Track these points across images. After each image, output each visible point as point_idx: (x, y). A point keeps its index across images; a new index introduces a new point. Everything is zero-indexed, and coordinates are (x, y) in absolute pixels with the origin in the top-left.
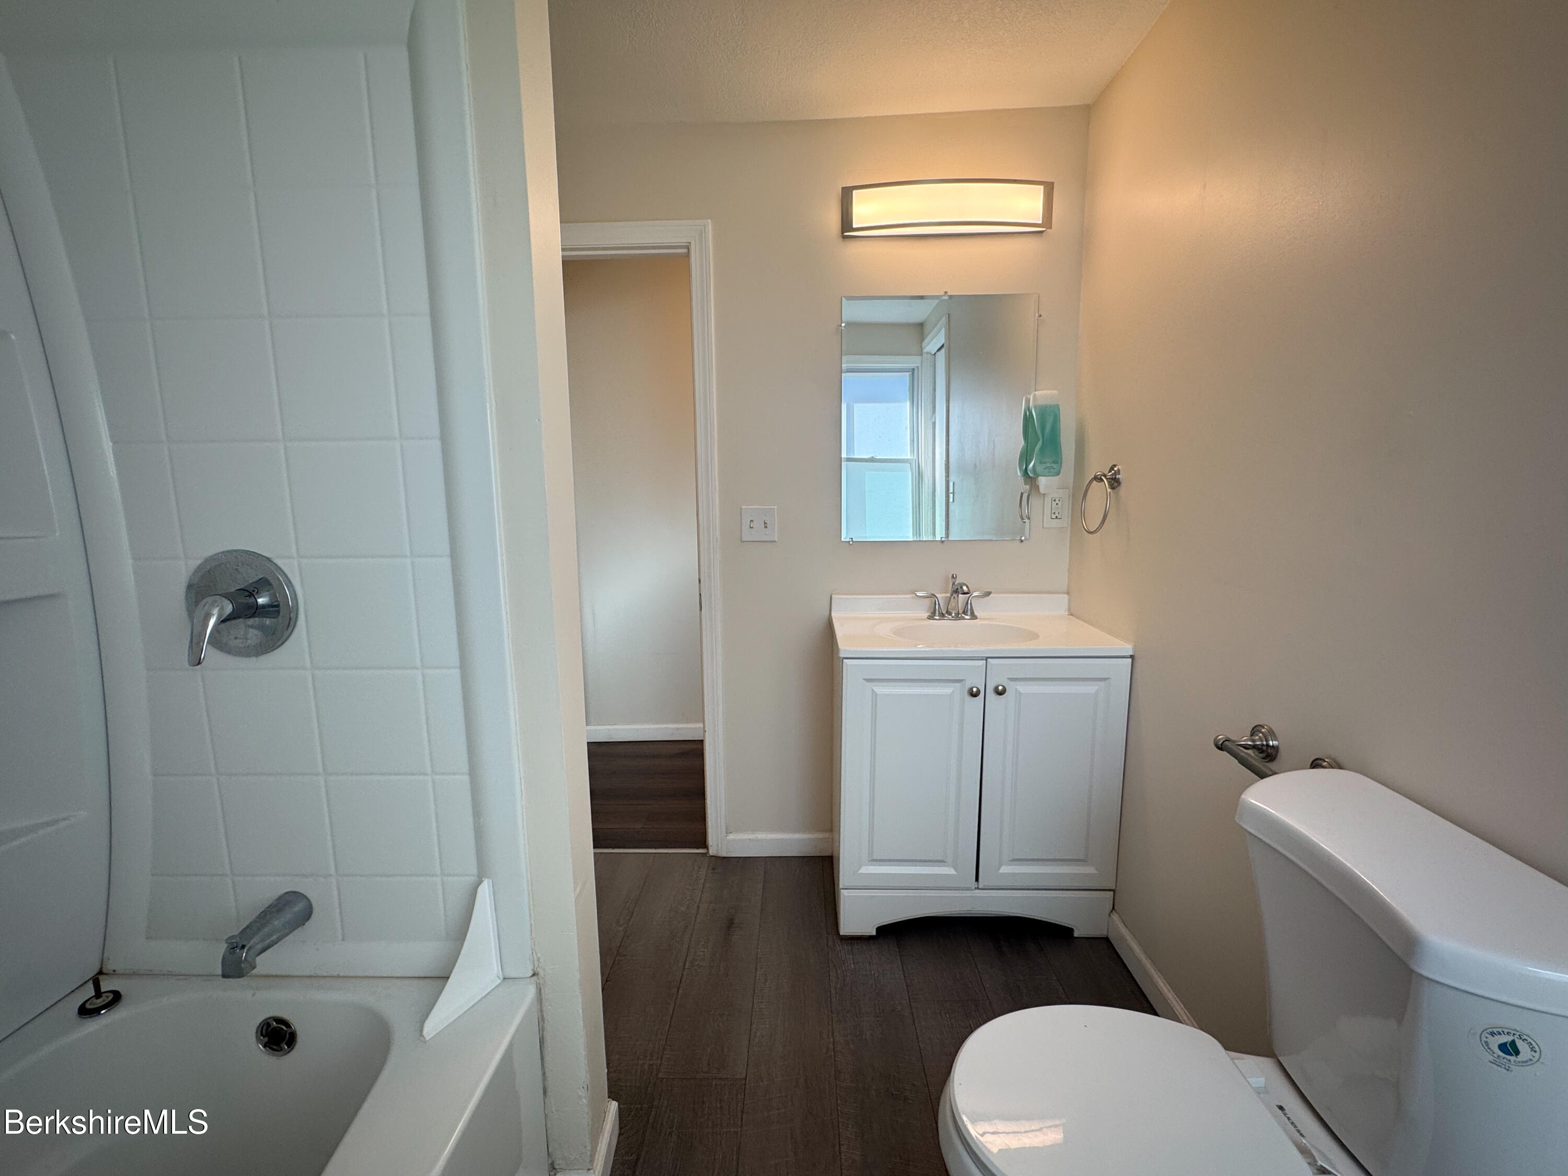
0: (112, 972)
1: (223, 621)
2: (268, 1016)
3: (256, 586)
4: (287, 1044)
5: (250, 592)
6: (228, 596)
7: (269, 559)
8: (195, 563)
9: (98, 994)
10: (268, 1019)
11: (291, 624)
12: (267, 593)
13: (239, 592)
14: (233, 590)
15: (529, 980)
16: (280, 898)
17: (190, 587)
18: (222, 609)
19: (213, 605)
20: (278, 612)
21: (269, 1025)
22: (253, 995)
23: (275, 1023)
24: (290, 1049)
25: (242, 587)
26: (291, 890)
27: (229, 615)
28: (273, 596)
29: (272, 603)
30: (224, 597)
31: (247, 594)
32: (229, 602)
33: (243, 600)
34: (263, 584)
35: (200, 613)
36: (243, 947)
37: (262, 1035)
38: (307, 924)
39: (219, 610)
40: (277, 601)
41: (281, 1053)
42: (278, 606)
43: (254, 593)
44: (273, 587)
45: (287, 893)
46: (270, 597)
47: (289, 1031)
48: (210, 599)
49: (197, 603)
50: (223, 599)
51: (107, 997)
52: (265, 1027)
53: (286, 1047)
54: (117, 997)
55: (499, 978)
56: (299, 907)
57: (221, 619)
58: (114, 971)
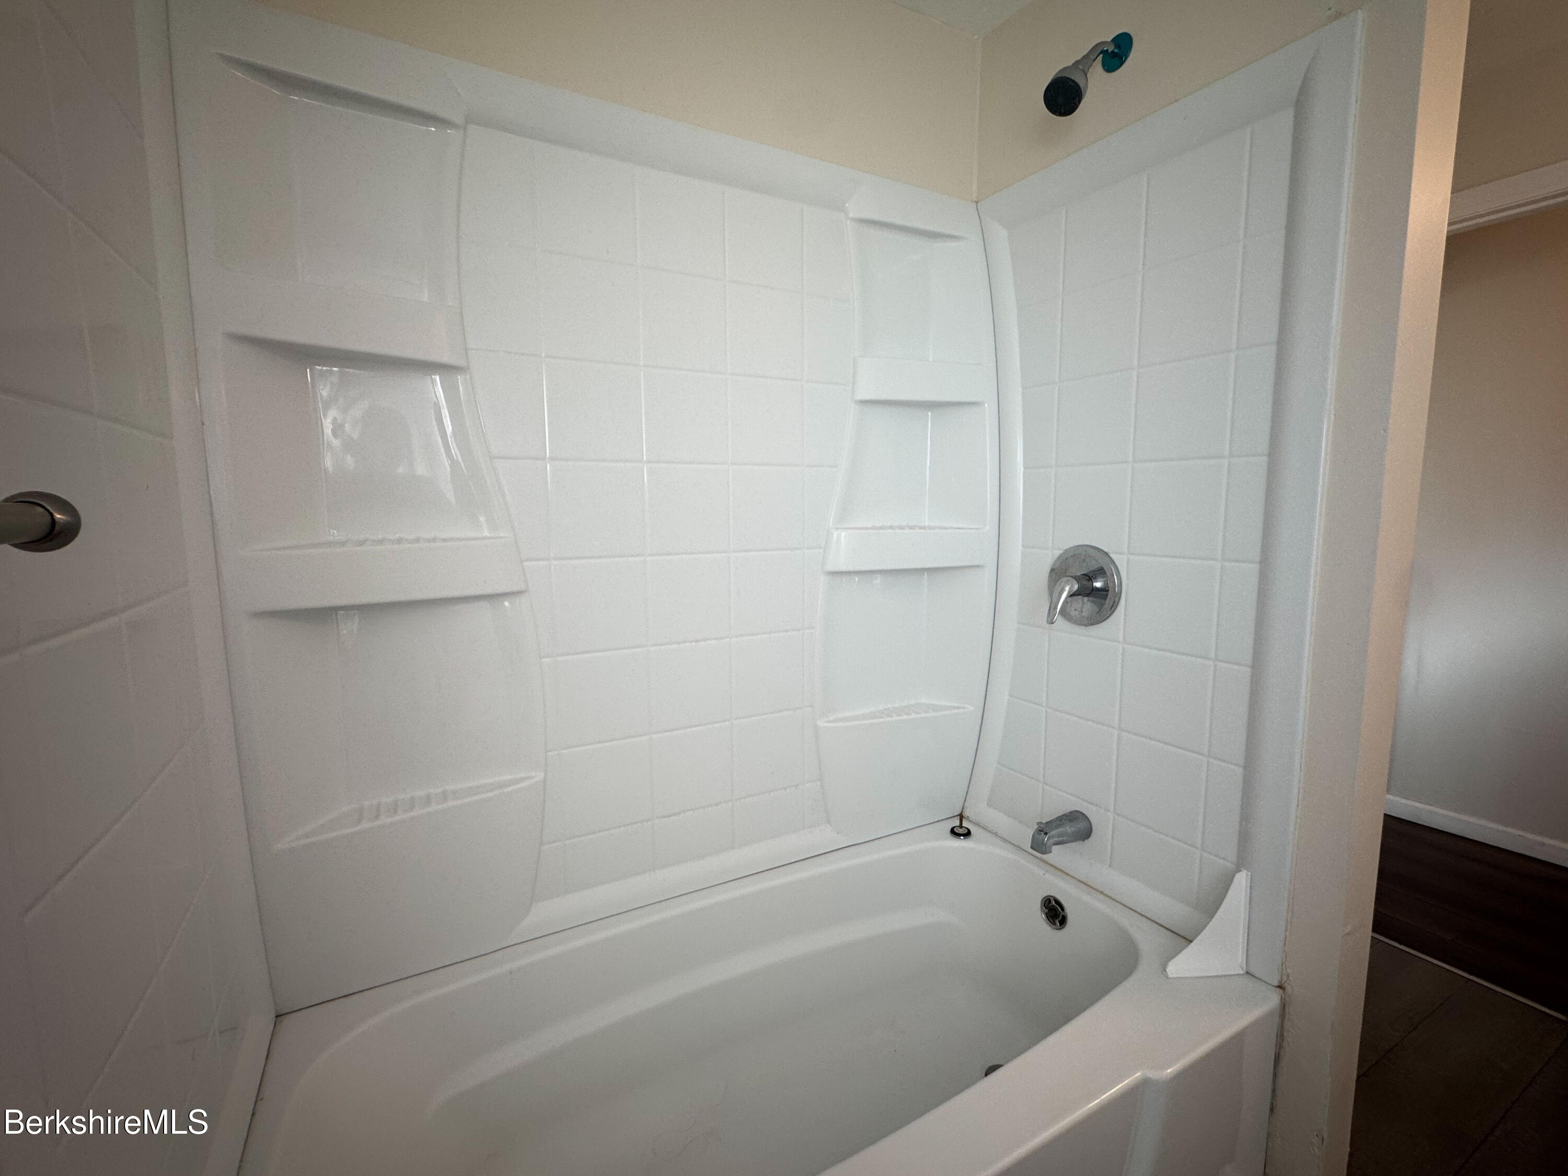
0: (966, 817)
1: (1072, 595)
2: (1053, 895)
3: (1094, 573)
4: (1059, 922)
5: (1090, 577)
6: (1077, 579)
7: (1107, 554)
8: (1058, 553)
9: (961, 826)
10: (1051, 896)
11: (1114, 607)
12: (1102, 579)
13: (1085, 576)
14: (1079, 574)
15: (1273, 988)
16: (1071, 812)
17: (1052, 570)
18: (1072, 587)
19: (1067, 582)
20: (1107, 595)
21: (1050, 901)
22: (1044, 874)
23: (1054, 903)
24: (1061, 927)
25: (1085, 572)
26: (1081, 811)
27: (1075, 592)
28: (1106, 583)
29: (1105, 588)
30: (1075, 578)
31: (1088, 578)
32: (1076, 582)
33: (1085, 582)
34: (1100, 572)
35: (1058, 588)
36: (1046, 834)
37: (1044, 906)
38: (1086, 841)
39: (1070, 588)
40: (1108, 587)
41: (1053, 926)
42: (1108, 591)
43: (1092, 578)
44: (1107, 575)
45: (1076, 811)
46: (1104, 583)
47: (1062, 913)
48: (1065, 579)
49: (1056, 581)
50: (1073, 579)
51: (965, 830)
52: (1047, 902)
53: (1058, 925)
54: (968, 834)
55: (1243, 970)
56: (1082, 825)
57: (1071, 593)
58: (968, 817)
